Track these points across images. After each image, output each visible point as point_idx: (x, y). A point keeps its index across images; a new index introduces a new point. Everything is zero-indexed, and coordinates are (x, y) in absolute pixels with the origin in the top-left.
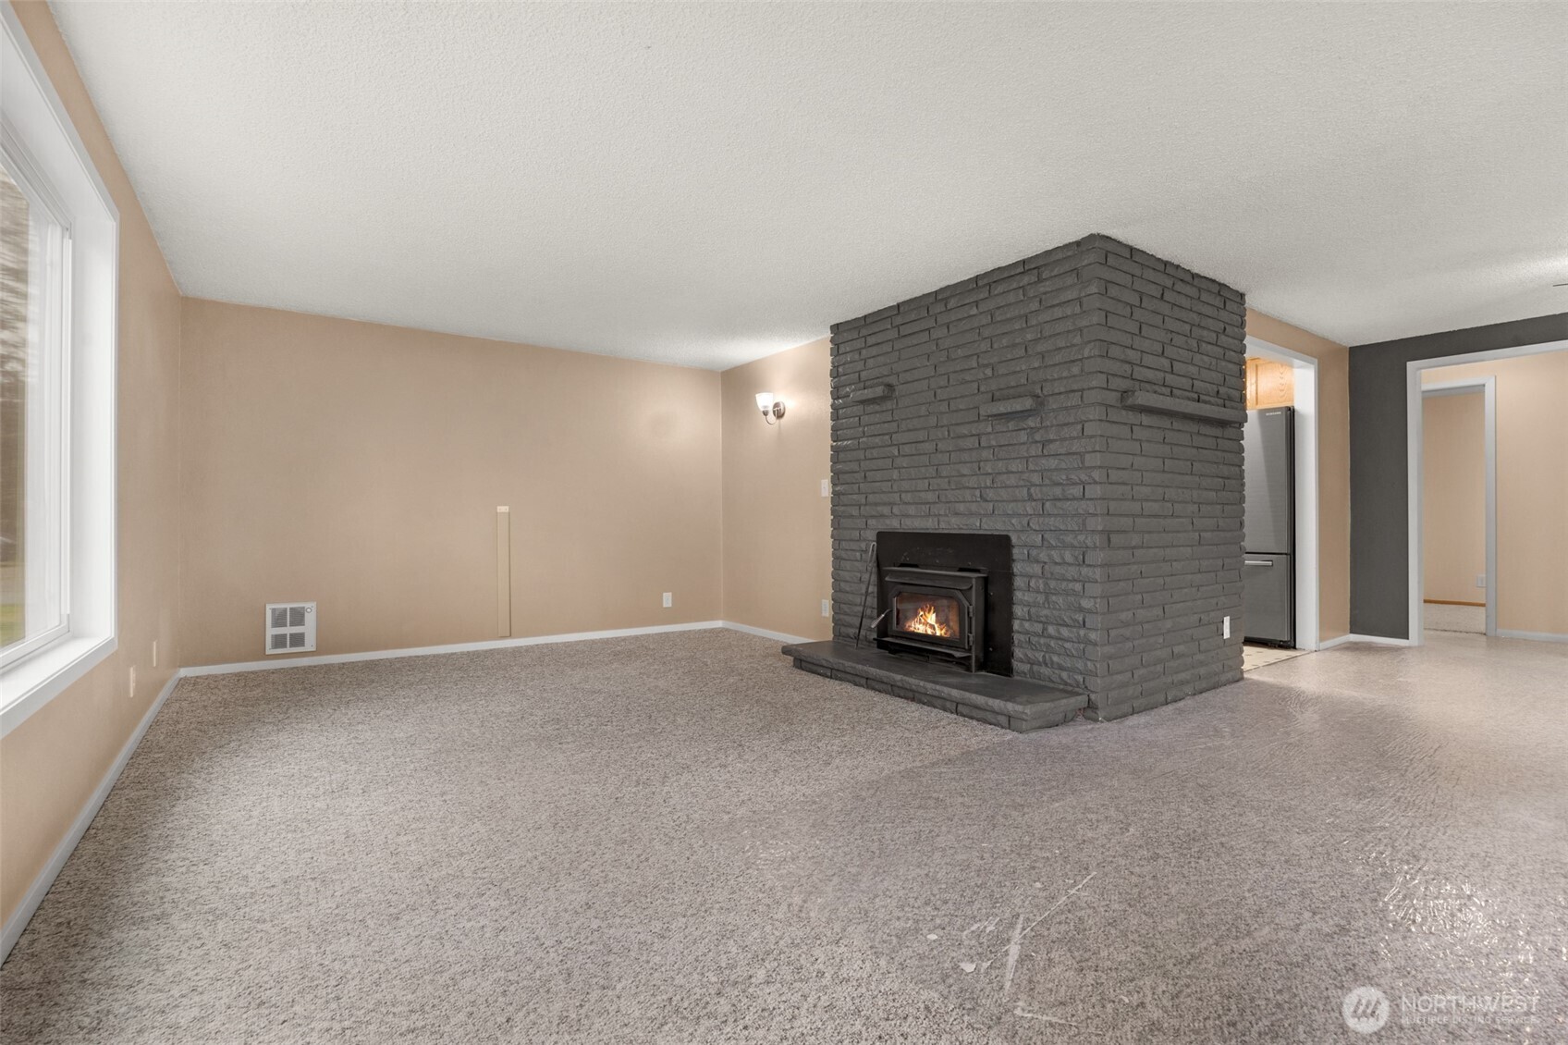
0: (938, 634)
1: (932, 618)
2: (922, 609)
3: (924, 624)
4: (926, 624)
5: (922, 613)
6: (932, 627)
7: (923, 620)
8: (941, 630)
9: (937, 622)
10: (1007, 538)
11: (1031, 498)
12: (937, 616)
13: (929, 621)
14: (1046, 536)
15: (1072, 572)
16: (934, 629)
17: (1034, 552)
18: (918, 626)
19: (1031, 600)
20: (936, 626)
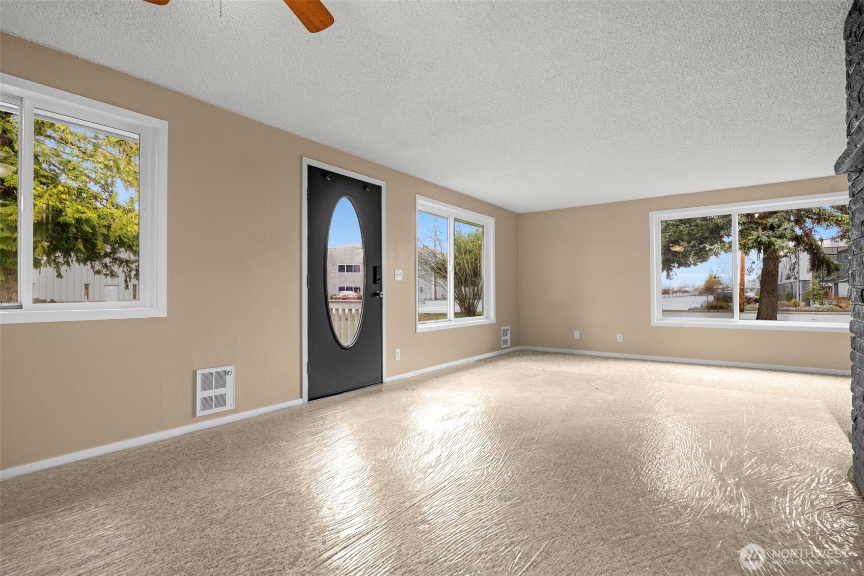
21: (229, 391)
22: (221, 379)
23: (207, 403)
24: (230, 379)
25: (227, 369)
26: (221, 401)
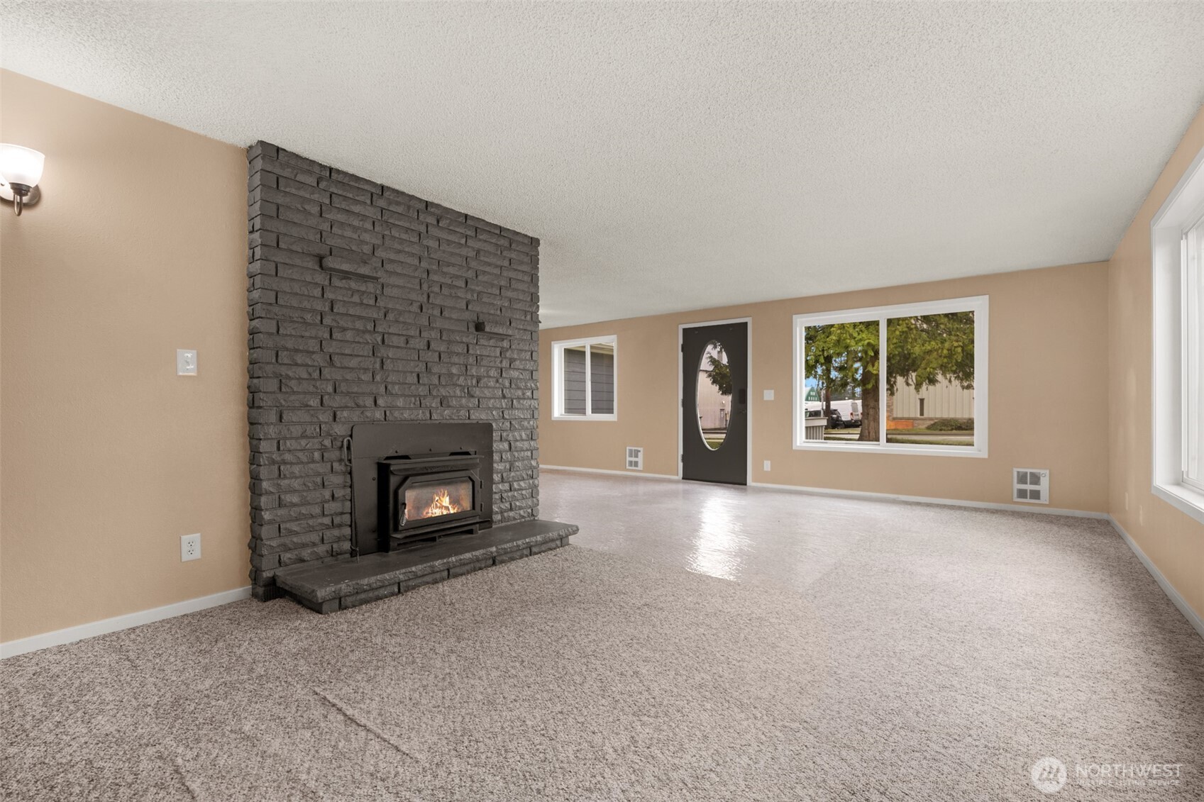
0: (452, 512)
1: (446, 501)
2: (438, 495)
3: (440, 508)
4: (442, 507)
5: (437, 498)
6: (447, 508)
7: (439, 505)
8: (454, 509)
9: (450, 504)
10: (491, 425)
11: (504, 397)
12: (450, 498)
13: (444, 504)
14: (513, 423)
15: (526, 445)
16: (449, 510)
17: (504, 434)
18: (434, 511)
19: (502, 468)
20: (450, 507)
21: (640, 459)
22: (636, 454)
23: (631, 463)
24: (640, 455)
25: (639, 449)
26: (636, 464)
